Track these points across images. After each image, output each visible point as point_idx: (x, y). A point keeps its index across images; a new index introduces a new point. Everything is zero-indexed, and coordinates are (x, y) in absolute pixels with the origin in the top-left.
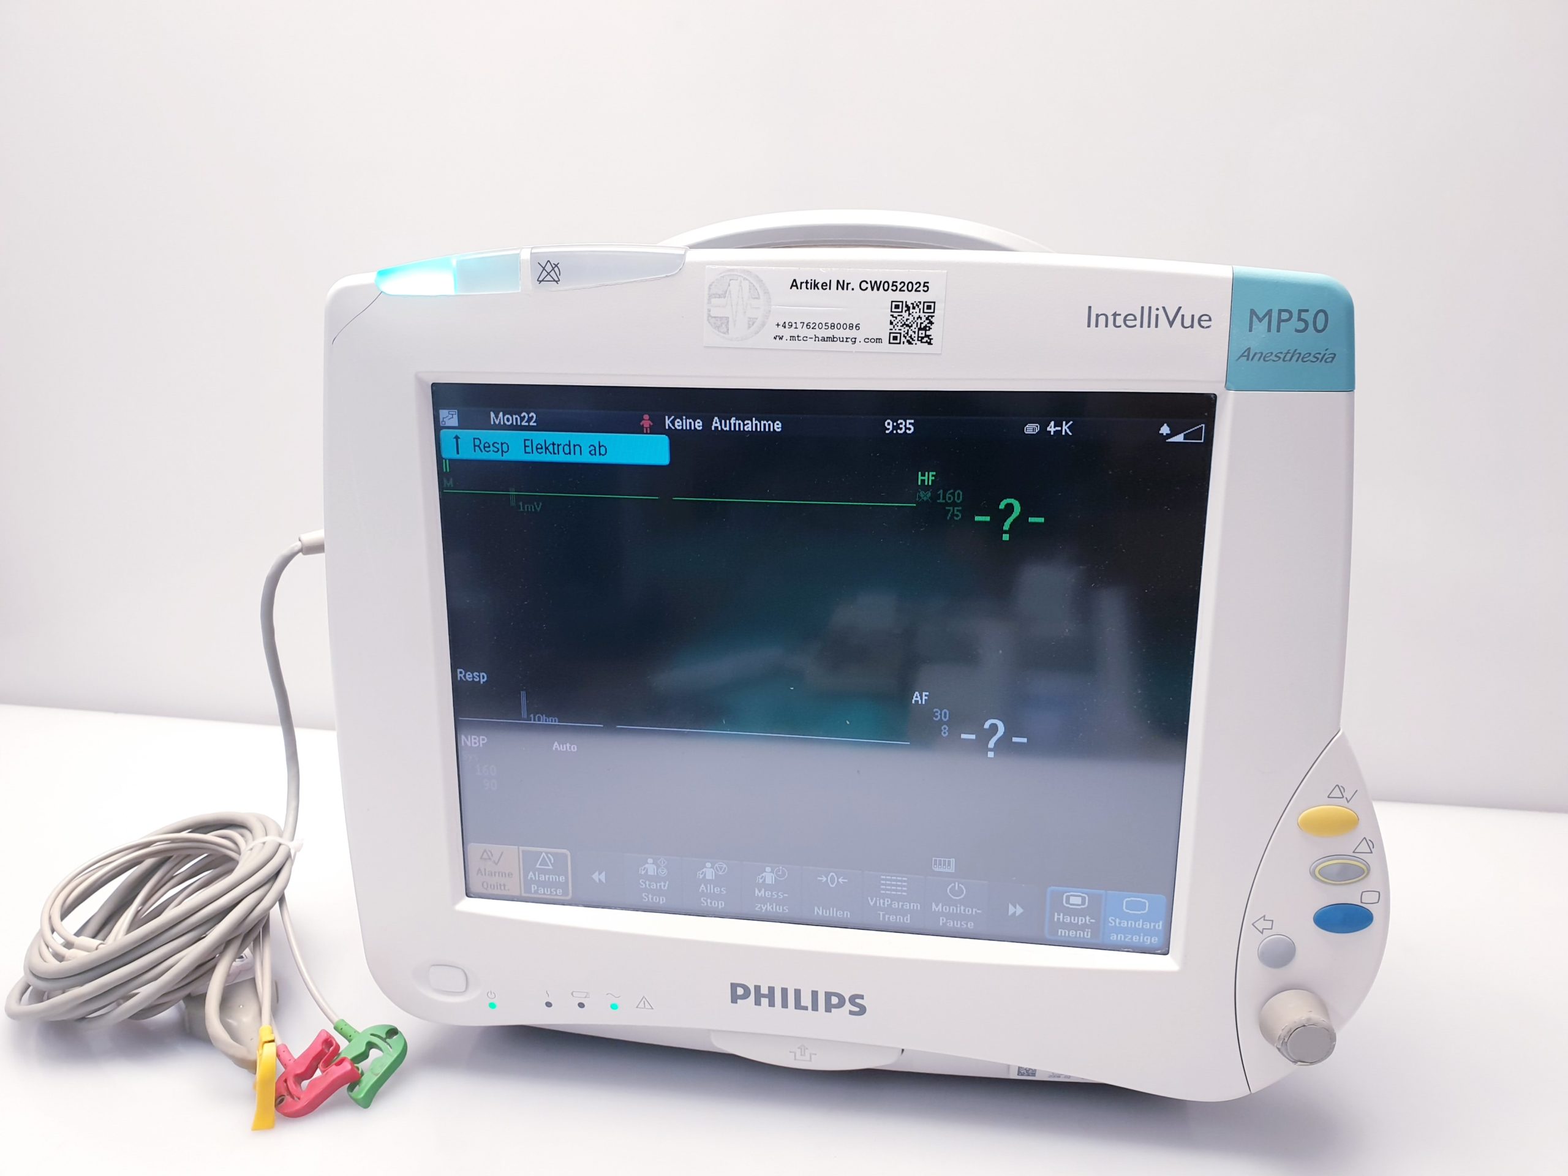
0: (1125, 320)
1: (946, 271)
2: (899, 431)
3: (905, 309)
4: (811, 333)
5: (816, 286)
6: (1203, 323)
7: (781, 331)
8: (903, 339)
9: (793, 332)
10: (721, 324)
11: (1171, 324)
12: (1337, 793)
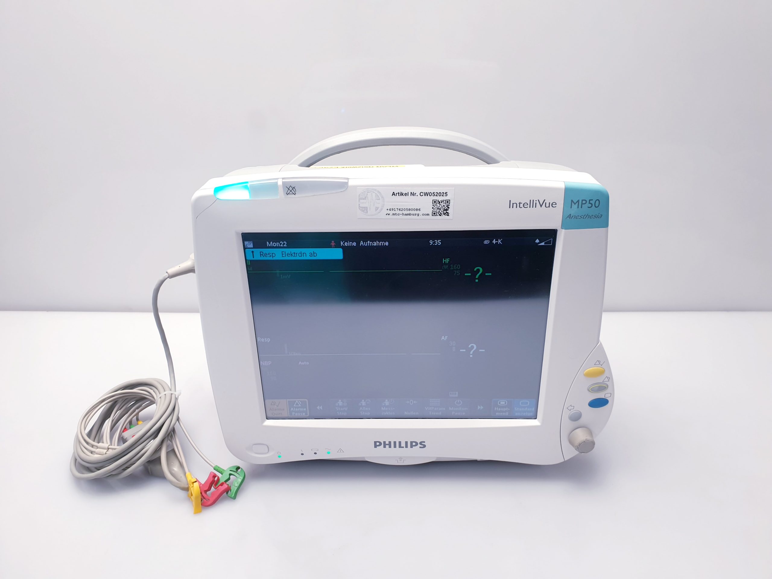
0: (524, 205)
1: (454, 188)
2: (435, 244)
3: (438, 203)
4: (401, 212)
5: (402, 194)
6: (553, 206)
7: (389, 212)
8: (437, 214)
9: (394, 212)
10: (365, 210)
11: (541, 206)
12: (598, 363)
